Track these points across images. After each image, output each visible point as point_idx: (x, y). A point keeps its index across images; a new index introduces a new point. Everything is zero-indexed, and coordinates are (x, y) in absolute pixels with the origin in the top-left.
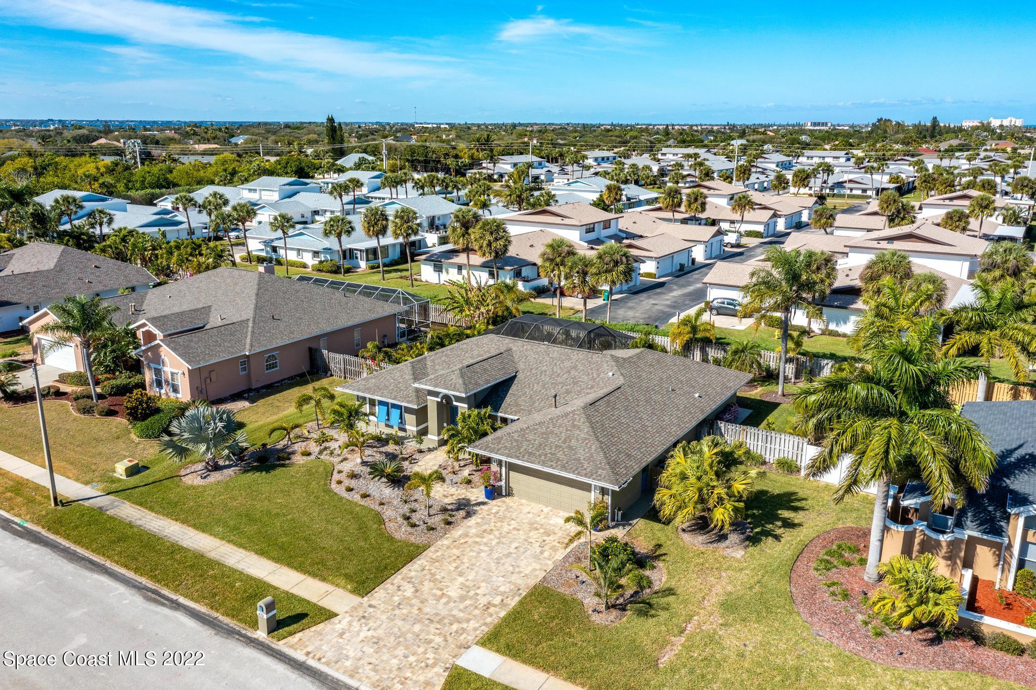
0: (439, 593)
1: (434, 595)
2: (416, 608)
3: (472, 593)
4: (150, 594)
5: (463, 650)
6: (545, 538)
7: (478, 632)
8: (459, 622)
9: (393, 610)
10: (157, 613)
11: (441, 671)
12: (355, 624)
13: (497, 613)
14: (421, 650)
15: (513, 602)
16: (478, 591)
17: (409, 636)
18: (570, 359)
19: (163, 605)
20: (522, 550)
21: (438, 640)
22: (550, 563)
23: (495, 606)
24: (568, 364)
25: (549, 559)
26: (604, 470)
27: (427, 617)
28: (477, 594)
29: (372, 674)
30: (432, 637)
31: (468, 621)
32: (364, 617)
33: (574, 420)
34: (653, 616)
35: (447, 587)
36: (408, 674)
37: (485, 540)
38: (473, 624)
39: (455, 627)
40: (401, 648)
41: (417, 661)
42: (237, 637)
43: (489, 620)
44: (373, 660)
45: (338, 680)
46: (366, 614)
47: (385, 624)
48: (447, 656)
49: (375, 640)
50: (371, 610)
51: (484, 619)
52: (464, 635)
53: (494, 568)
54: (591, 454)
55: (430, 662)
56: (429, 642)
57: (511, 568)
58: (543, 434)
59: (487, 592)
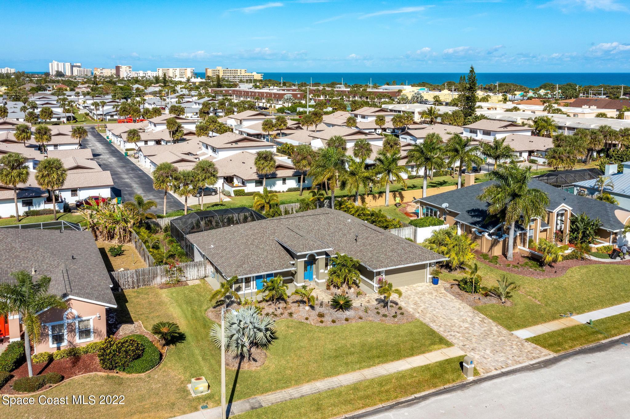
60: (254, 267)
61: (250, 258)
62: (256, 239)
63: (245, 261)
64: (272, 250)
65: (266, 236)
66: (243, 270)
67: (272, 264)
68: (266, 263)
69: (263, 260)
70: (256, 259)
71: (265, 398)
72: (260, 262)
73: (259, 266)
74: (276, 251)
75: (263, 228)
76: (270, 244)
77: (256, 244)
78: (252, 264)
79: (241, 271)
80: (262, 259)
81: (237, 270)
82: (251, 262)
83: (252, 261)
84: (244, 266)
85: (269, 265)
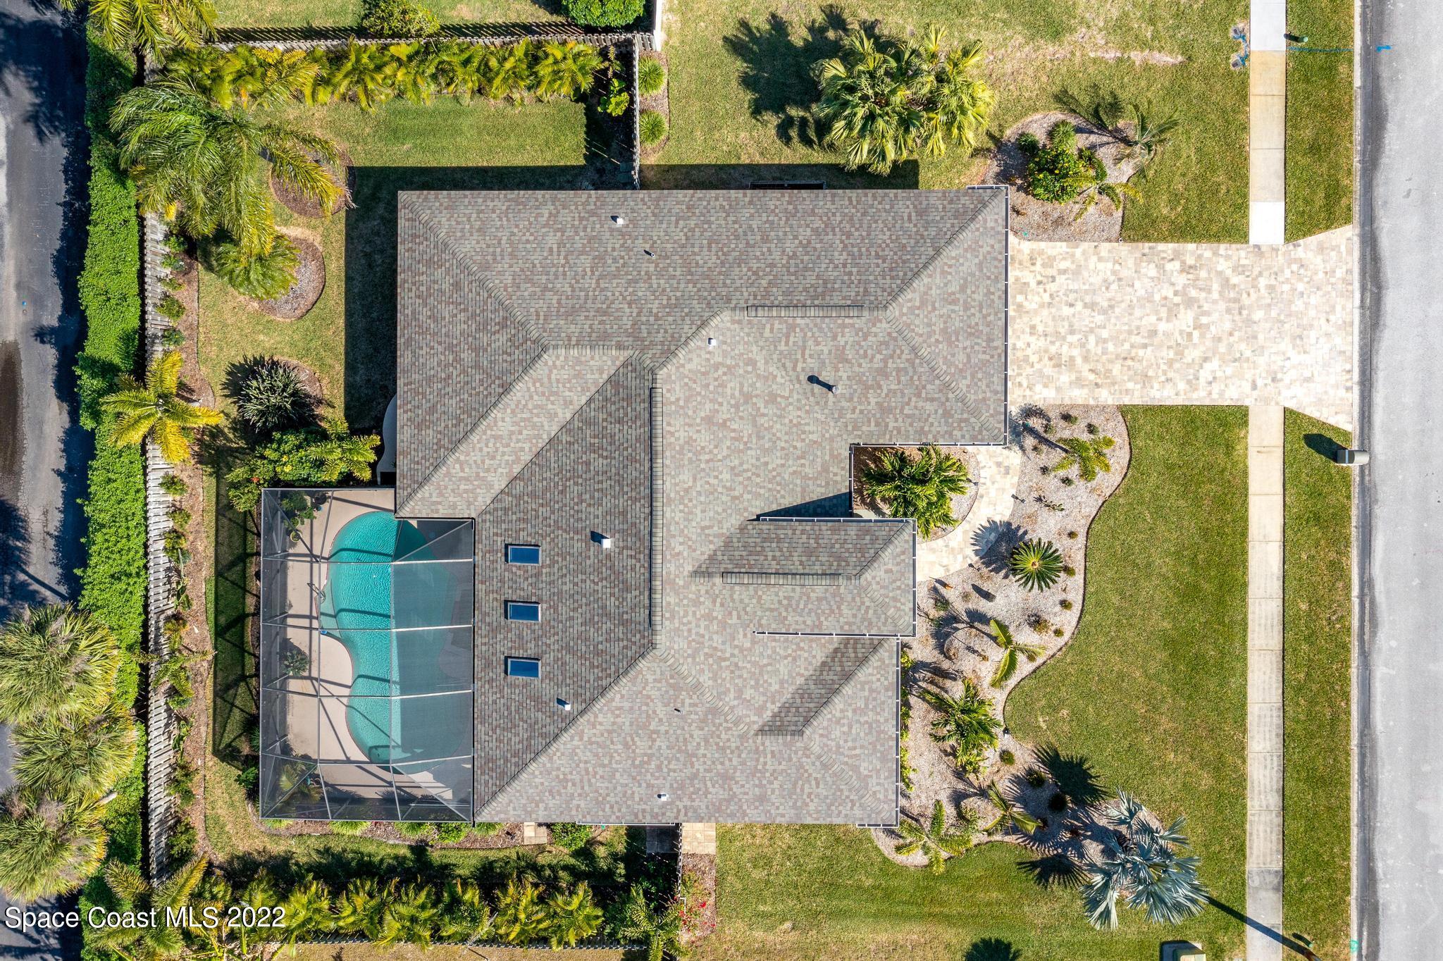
0: (1196, 334)
1: (1202, 336)
2: (1231, 339)
3: (1177, 300)
4: (1366, 637)
5: (1263, 249)
6: (1033, 284)
7: (1230, 252)
8: (1227, 280)
9: (1248, 360)
10: (1388, 592)
11: (1300, 249)
12: (1287, 381)
13: (1193, 253)
14: (1286, 287)
15: (1167, 248)
16: (1170, 295)
17: (1274, 314)
18: (690, 441)
19: (1373, 602)
20: (1072, 297)
21: (1263, 282)
22: (1078, 252)
23: (1183, 262)
24: (703, 439)
25: (1073, 255)
26: (985, 221)
27: (1237, 318)
28: (1176, 293)
29: (1338, 308)
30: (1263, 291)
31: (1220, 273)
32: (1274, 380)
33: (911, 309)
34: (1115, 97)
35: (1181, 332)
36: (1321, 275)
37: (1076, 352)
38: (1223, 265)
39: (1235, 280)
40: (1293, 308)
41: (1300, 280)
42: (1367, 478)
43: (1208, 254)
44: (1323, 321)
45: (1361, 332)
46: (1269, 381)
47: (1273, 350)
48: (1280, 257)
49: (1298, 341)
50: (1260, 383)
51: (1210, 259)
52: (1243, 262)
53: (1123, 305)
54: (966, 250)
55: (1295, 267)
56: (1271, 288)
57: (1114, 287)
58: (950, 344)
59: (1166, 285)
60: (873, 744)
61: (838, 747)
62: (740, 692)
63: (846, 763)
64: (794, 659)
65: (733, 655)
66: (878, 777)
67: (871, 691)
68: (866, 705)
69: (854, 711)
70: (845, 729)
71: (1258, 857)
72: (858, 722)
73: (871, 727)
74: (802, 649)
75: (696, 651)
76: (769, 657)
77: (762, 698)
78: (862, 747)
79: (878, 784)
80: (850, 714)
81: (875, 793)
82: (855, 748)
83: (850, 744)
84: (866, 773)
85: (875, 699)
